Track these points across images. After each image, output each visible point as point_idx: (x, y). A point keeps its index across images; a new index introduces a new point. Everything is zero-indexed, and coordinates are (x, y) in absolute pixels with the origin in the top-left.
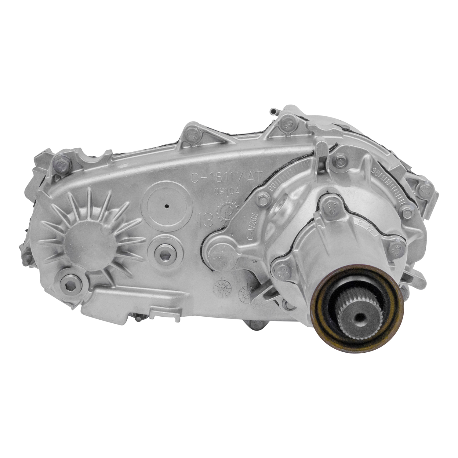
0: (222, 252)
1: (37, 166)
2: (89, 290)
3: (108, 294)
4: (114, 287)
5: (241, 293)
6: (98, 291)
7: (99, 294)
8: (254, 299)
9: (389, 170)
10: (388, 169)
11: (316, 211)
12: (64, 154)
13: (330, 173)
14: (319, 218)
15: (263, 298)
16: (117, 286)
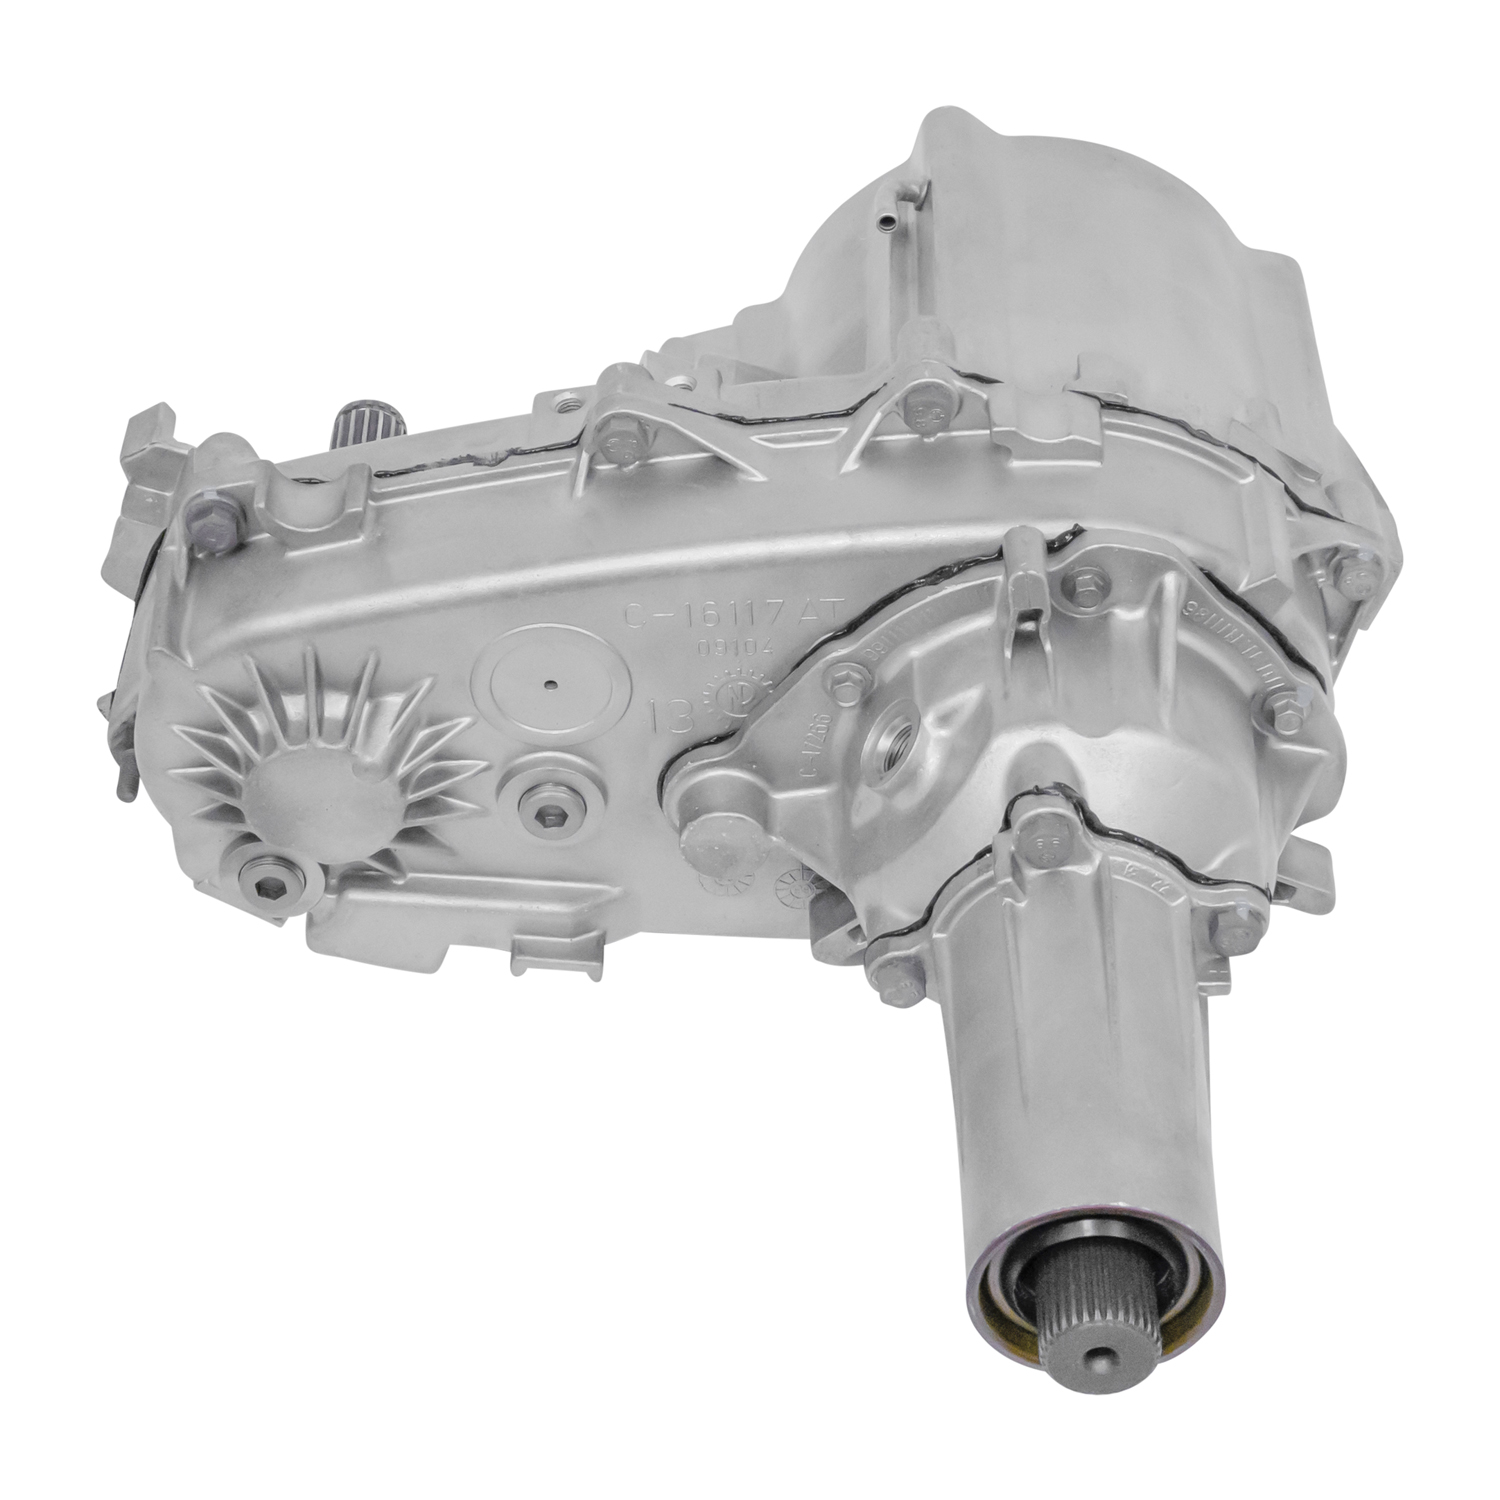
0: (724, 835)
1: (133, 482)
2: (327, 889)
3: (385, 905)
4: (400, 882)
5: (781, 885)
6: (355, 895)
7: (358, 904)
8: (820, 941)
9: (1241, 588)
10: (1237, 586)
11: (1002, 831)
12: (220, 493)
13: (1050, 658)
14: (1009, 880)
15: (847, 938)
16: (411, 875)
